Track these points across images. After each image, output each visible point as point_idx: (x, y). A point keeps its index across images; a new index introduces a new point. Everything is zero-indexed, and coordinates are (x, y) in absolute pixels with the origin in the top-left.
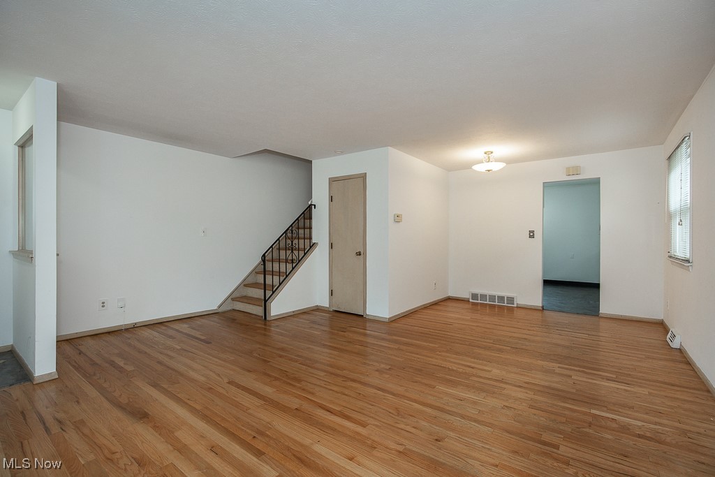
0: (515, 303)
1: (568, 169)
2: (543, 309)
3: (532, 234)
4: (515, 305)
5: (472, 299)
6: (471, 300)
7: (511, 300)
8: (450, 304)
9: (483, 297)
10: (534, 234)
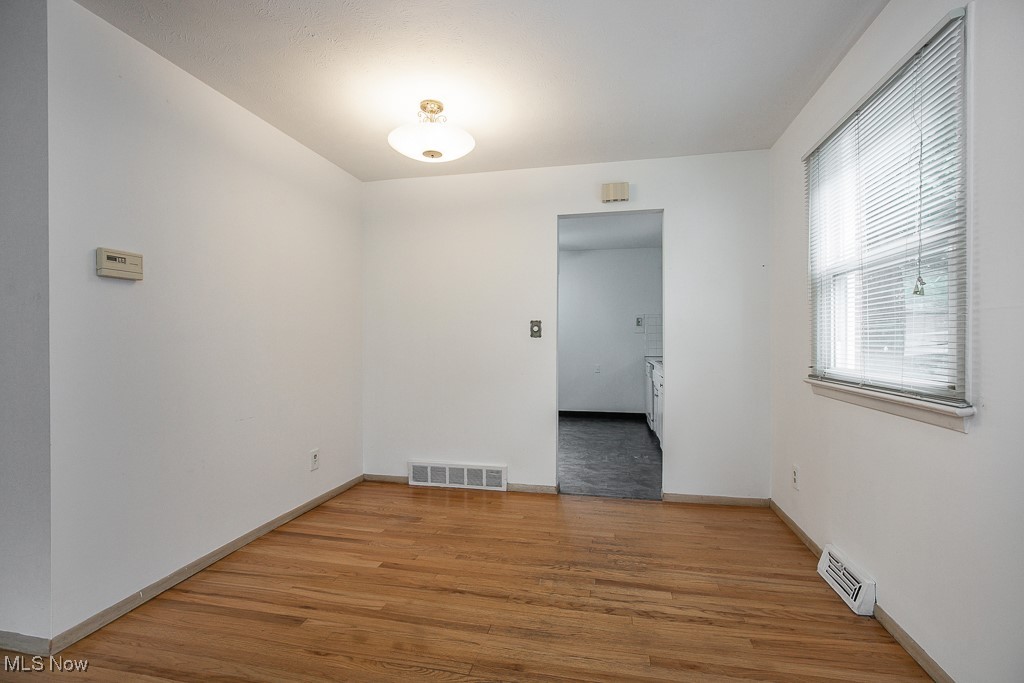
0: (504, 483)
1: (606, 187)
2: (559, 492)
3: (536, 329)
4: (504, 488)
5: (415, 479)
6: (411, 483)
7: (495, 476)
8: (368, 502)
9: (438, 471)
10: (540, 330)
